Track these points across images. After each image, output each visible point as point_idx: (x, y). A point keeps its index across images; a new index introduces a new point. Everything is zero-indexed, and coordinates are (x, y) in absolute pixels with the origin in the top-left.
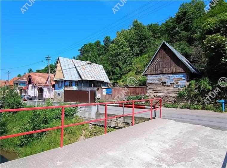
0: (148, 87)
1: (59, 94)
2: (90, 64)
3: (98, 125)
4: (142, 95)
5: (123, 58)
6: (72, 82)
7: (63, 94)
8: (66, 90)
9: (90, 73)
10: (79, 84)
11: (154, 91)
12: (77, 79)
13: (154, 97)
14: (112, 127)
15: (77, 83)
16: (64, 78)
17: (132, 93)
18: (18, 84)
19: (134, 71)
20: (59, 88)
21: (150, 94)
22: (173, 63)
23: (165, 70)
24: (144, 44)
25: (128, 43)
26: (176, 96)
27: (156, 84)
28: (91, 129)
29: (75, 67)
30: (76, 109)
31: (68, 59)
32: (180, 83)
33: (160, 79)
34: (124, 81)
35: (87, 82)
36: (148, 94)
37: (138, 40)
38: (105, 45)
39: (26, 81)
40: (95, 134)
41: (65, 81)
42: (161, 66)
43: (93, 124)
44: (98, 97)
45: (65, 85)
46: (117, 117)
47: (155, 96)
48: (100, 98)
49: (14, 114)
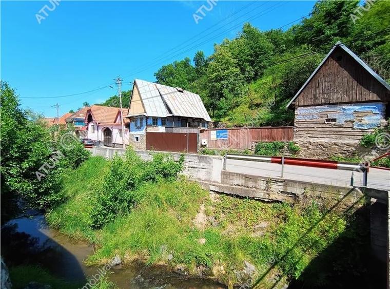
0: (296, 127)
1: (137, 138)
2: (182, 92)
3: (227, 195)
4: (285, 142)
5: (230, 84)
6: (156, 120)
7: (145, 138)
8: (148, 131)
9: (183, 106)
10: (167, 123)
11: (309, 135)
12: (165, 114)
13: (308, 145)
14: (256, 200)
15: (164, 121)
16: (145, 112)
17: (265, 138)
18: (72, 122)
19: (246, 104)
20: (136, 129)
21: (300, 140)
22: (355, 83)
23: (335, 97)
24: (260, 63)
25: (236, 61)
26: (356, 143)
27: (315, 122)
28: (215, 201)
29: (161, 95)
30: (181, 164)
31: (149, 83)
32: (366, 120)
33: (324, 113)
34: (231, 119)
35: (179, 120)
36: (295, 140)
37: (251, 55)
38: (196, 65)
39: (84, 118)
40: (225, 210)
41: (147, 118)
42: (328, 90)
43: (218, 193)
44: (203, 144)
45: (147, 123)
46: (268, 181)
47: (310, 143)
48: (206, 145)
49: (74, 168)
